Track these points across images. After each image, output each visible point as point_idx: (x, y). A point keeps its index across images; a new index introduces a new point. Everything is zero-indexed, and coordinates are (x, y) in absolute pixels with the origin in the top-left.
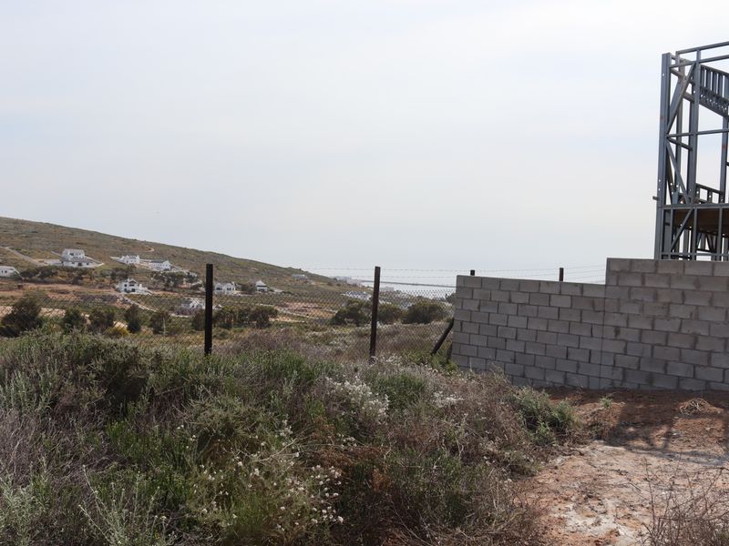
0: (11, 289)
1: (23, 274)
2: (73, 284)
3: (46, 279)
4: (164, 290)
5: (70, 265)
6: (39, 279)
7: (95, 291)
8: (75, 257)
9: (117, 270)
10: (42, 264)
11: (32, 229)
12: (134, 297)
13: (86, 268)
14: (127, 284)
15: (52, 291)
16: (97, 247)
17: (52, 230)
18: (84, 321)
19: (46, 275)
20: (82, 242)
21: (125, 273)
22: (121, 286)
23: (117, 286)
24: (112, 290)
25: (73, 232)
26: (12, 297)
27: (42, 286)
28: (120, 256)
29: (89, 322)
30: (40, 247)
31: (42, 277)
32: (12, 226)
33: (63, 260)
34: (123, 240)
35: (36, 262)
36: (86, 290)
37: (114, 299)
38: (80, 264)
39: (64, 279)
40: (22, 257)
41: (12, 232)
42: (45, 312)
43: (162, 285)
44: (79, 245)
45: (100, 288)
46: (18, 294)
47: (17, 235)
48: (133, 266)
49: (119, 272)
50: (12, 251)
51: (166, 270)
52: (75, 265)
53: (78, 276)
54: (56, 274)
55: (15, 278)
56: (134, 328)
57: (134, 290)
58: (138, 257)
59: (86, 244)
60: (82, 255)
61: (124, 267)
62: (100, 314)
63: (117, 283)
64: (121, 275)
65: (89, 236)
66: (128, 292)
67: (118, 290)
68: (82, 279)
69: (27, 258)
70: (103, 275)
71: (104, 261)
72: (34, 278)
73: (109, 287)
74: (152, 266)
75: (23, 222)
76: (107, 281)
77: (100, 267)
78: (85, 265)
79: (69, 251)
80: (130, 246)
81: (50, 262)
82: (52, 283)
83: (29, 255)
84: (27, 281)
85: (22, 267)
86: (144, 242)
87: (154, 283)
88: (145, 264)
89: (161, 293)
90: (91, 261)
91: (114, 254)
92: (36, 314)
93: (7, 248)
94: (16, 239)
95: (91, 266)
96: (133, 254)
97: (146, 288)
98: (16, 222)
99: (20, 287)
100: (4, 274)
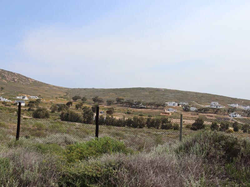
0: (195, 115)
1: (198, 110)
2: (215, 114)
3: (206, 112)
4: (247, 116)
5: (214, 107)
6: (204, 112)
7: (222, 116)
8: (215, 104)
9: (230, 109)
10: (205, 107)
11: (201, 95)
12: (236, 119)
13: (219, 108)
14: (234, 114)
15: (208, 116)
16: (223, 101)
17: (207, 95)
18: (218, 126)
19: (206, 110)
20: (218, 99)
21: (233, 110)
22: (231, 114)
23: (230, 115)
24: (228, 116)
25: (214, 96)
26: (195, 118)
27: (205, 114)
28: (231, 104)
29: (220, 127)
30: (204, 101)
31: (204, 111)
32: (195, 94)
33: (211, 105)
34: (232, 98)
35: (203, 106)
36: (219, 116)
37: (229, 119)
38: (217, 107)
39: (212, 112)
40: (198, 104)
41: (195, 96)
42: (205, 123)
43: (246, 115)
44: (217, 100)
45: (224, 115)
46: (197, 117)
47: (196, 97)
48: (235, 108)
49: (231, 110)
51: (248, 109)
52: (215, 107)
53: (216, 111)
54: (209, 110)
55: (196, 111)
56: (236, 130)
57: (236, 116)
58: (237, 105)
59: (219, 100)
60: (218, 104)
61: (232, 108)
62: (223, 124)
63: (230, 114)
64: (231, 111)
65: (220, 97)
66: (234, 117)
67: (230, 116)
68: (218, 112)
69: (200, 105)
70: (225, 111)
71: (225, 106)
72: (202, 111)
73: (227, 115)
74: (243, 108)
75: (199, 93)
76: (226, 113)
77: (224, 108)
78: (218, 107)
79: (213, 102)
80: (234, 101)
81: (207, 106)
82: (208, 113)
83: (200, 104)
84: (199, 112)
85: (198, 108)
86: (240, 99)
87: (243, 114)
88: (240, 107)
89: (246, 118)
90: (221, 106)
91: (229, 103)
92: (202, 123)
93: (194, 102)
94: (196, 98)
95: (221, 107)
96: (236, 104)
97: (241, 116)
98: (196, 93)
99: (197, 114)
100: (193, 110)
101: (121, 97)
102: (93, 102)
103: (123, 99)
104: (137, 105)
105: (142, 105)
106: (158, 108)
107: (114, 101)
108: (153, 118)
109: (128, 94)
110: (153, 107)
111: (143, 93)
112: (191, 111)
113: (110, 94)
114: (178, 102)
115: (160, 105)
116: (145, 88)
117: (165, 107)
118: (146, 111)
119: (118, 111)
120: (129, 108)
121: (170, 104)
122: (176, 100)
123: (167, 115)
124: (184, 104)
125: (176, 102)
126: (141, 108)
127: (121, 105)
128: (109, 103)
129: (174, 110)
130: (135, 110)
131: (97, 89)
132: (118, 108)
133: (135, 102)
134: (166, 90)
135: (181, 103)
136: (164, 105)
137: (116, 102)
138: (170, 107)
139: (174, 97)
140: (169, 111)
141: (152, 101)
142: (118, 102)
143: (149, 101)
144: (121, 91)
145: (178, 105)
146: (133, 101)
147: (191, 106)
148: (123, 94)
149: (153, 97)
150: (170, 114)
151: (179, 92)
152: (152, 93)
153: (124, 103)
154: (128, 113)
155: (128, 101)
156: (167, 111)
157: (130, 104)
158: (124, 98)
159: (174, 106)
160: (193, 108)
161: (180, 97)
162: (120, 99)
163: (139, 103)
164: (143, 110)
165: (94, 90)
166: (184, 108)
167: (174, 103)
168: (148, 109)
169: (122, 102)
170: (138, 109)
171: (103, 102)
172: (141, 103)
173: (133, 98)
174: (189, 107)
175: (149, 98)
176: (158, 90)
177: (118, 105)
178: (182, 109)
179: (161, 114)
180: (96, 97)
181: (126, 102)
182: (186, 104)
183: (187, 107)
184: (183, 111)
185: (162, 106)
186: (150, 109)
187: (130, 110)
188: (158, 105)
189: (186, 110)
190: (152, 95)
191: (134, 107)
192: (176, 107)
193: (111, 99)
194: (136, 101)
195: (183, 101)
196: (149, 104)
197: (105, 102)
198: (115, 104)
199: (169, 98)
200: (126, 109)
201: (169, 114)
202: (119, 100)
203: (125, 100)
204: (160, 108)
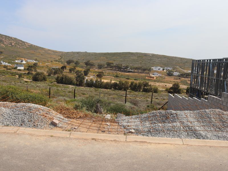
0: (177, 79)
1: (181, 75)
3: (188, 77)
6: (185, 77)
10: (187, 72)
11: (186, 61)
15: (189, 80)
26: (177, 82)
27: (186, 79)
30: (187, 67)
31: (186, 76)
40: (181, 69)
41: (180, 62)
46: (179, 81)
47: (181, 63)
50: (179, 68)
55: (179, 76)
69: (183, 70)
81: (190, 72)
83: (184, 69)
84: (182, 77)
85: (181, 73)
94: (181, 64)
98: (181, 59)
99: (179, 79)
100: (176, 75)
101: (110, 62)
102: (86, 66)
103: (113, 64)
104: (125, 69)
105: (129, 69)
106: (144, 72)
107: (104, 65)
108: (138, 81)
109: (118, 58)
110: (140, 71)
111: (132, 58)
112: (174, 76)
113: (101, 58)
114: (163, 67)
115: (147, 70)
116: (134, 53)
117: (151, 71)
118: (133, 75)
119: (108, 74)
120: (118, 72)
121: (155, 68)
122: (162, 65)
123: (152, 78)
124: (168, 69)
125: (161, 67)
126: (129, 72)
127: (111, 69)
128: (100, 67)
129: (159, 75)
130: (123, 73)
131: (89, 53)
132: (108, 71)
133: (124, 67)
134: (154, 55)
135: (166, 68)
136: (150, 70)
137: (106, 66)
138: (155, 71)
139: (160, 62)
140: (154, 75)
141: (140, 65)
142: (108, 66)
143: (136, 66)
144: (111, 55)
145: (163, 70)
146: (122, 65)
147: (175, 71)
148: (113, 58)
149: (140, 62)
150: (155, 78)
151: (165, 58)
152: (140, 58)
153: (114, 67)
154: (117, 76)
155: (117, 65)
156: (152, 75)
157: (119, 68)
158: (114, 62)
159: (159, 71)
160: (176, 73)
161: (166, 62)
162: (110, 63)
163: (127, 67)
164: (131, 73)
165: (86, 54)
166: (168, 73)
167: (160, 67)
168: (135, 73)
169: (112, 66)
170: (126, 72)
171: (94, 66)
172: (128, 68)
173: (122, 63)
174: (172, 72)
175: (137, 63)
176: (146, 55)
177: (108, 68)
178: (166, 74)
179: (147, 78)
180: (88, 61)
181: (115, 67)
182: (170, 69)
183: (171, 72)
184: (167, 75)
185: (148, 70)
186: (137, 73)
187: (118, 73)
188: (144, 70)
189: (170, 74)
190: (140, 60)
191: (122, 71)
192: (160, 72)
193: (102, 63)
194: (125, 65)
195: (167, 66)
196: (136, 68)
197: (97, 66)
198: (106, 68)
199: (155, 63)
200: (115, 73)
201: (153, 78)
202: (109, 65)
203: (115, 64)
204: (146, 72)
